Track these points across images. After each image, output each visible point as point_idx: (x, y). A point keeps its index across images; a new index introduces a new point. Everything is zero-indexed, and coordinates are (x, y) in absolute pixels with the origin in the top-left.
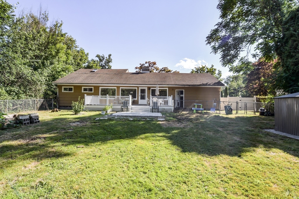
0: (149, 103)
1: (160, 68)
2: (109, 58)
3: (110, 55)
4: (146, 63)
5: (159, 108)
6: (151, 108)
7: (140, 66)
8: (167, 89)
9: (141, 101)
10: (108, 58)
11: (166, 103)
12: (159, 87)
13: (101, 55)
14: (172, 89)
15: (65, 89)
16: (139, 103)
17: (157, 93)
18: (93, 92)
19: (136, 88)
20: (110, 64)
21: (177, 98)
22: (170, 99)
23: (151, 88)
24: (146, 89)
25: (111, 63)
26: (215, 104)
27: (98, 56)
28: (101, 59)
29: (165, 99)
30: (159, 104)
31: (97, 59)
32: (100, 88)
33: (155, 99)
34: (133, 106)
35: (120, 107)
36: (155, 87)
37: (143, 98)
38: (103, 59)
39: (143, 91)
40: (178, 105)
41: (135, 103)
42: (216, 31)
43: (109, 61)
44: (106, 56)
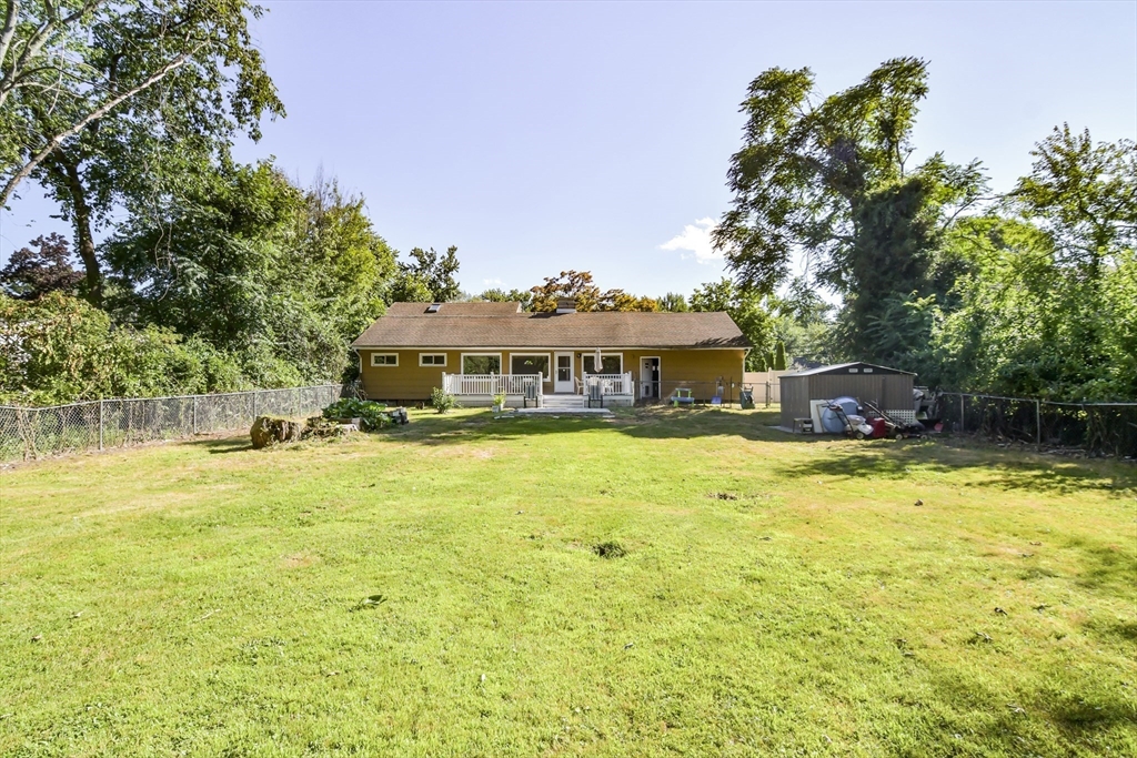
0: (581, 389)
1: (603, 291)
2: (450, 257)
3: (452, 250)
4: (563, 275)
5: (604, 398)
6: (587, 398)
7: (545, 283)
8: (621, 354)
9: (559, 386)
10: (447, 256)
11: (618, 387)
12: (602, 351)
13: (426, 249)
14: (632, 355)
15: (378, 360)
16: (556, 390)
17: (599, 366)
18: (446, 364)
19: (549, 354)
20: (454, 275)
21: (644, 376)
22: (626, 380)
23: (584, 355)
24: (572, 355)
25: (454, 272)
26: (721, 388)
27: (416, 253)
28: (425, 260)
29: (616, 380)
30: (603, 391)
31: (415, 261)
32: (463, 355)
33: (593, 380)
34: (546, 397)
35: (522, 398)
36: (594, 351)
37: (564, 376)
38: (432, 262)
39: (564, 361)
40: (647, 392)
41: (548, 389)
42: (734, 216)
43: (449, 267)
44: (441, 253)
